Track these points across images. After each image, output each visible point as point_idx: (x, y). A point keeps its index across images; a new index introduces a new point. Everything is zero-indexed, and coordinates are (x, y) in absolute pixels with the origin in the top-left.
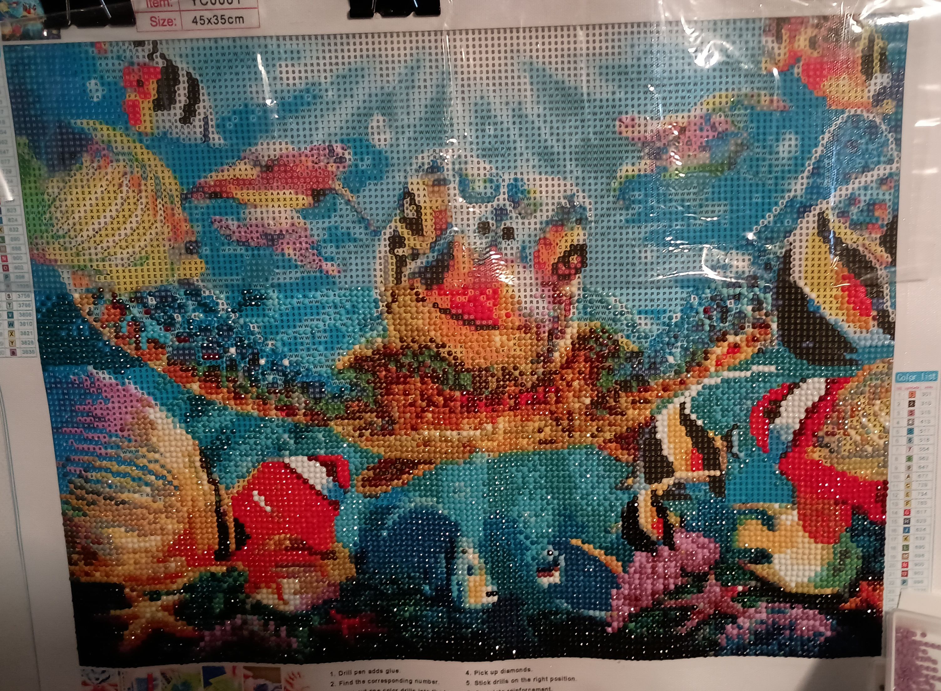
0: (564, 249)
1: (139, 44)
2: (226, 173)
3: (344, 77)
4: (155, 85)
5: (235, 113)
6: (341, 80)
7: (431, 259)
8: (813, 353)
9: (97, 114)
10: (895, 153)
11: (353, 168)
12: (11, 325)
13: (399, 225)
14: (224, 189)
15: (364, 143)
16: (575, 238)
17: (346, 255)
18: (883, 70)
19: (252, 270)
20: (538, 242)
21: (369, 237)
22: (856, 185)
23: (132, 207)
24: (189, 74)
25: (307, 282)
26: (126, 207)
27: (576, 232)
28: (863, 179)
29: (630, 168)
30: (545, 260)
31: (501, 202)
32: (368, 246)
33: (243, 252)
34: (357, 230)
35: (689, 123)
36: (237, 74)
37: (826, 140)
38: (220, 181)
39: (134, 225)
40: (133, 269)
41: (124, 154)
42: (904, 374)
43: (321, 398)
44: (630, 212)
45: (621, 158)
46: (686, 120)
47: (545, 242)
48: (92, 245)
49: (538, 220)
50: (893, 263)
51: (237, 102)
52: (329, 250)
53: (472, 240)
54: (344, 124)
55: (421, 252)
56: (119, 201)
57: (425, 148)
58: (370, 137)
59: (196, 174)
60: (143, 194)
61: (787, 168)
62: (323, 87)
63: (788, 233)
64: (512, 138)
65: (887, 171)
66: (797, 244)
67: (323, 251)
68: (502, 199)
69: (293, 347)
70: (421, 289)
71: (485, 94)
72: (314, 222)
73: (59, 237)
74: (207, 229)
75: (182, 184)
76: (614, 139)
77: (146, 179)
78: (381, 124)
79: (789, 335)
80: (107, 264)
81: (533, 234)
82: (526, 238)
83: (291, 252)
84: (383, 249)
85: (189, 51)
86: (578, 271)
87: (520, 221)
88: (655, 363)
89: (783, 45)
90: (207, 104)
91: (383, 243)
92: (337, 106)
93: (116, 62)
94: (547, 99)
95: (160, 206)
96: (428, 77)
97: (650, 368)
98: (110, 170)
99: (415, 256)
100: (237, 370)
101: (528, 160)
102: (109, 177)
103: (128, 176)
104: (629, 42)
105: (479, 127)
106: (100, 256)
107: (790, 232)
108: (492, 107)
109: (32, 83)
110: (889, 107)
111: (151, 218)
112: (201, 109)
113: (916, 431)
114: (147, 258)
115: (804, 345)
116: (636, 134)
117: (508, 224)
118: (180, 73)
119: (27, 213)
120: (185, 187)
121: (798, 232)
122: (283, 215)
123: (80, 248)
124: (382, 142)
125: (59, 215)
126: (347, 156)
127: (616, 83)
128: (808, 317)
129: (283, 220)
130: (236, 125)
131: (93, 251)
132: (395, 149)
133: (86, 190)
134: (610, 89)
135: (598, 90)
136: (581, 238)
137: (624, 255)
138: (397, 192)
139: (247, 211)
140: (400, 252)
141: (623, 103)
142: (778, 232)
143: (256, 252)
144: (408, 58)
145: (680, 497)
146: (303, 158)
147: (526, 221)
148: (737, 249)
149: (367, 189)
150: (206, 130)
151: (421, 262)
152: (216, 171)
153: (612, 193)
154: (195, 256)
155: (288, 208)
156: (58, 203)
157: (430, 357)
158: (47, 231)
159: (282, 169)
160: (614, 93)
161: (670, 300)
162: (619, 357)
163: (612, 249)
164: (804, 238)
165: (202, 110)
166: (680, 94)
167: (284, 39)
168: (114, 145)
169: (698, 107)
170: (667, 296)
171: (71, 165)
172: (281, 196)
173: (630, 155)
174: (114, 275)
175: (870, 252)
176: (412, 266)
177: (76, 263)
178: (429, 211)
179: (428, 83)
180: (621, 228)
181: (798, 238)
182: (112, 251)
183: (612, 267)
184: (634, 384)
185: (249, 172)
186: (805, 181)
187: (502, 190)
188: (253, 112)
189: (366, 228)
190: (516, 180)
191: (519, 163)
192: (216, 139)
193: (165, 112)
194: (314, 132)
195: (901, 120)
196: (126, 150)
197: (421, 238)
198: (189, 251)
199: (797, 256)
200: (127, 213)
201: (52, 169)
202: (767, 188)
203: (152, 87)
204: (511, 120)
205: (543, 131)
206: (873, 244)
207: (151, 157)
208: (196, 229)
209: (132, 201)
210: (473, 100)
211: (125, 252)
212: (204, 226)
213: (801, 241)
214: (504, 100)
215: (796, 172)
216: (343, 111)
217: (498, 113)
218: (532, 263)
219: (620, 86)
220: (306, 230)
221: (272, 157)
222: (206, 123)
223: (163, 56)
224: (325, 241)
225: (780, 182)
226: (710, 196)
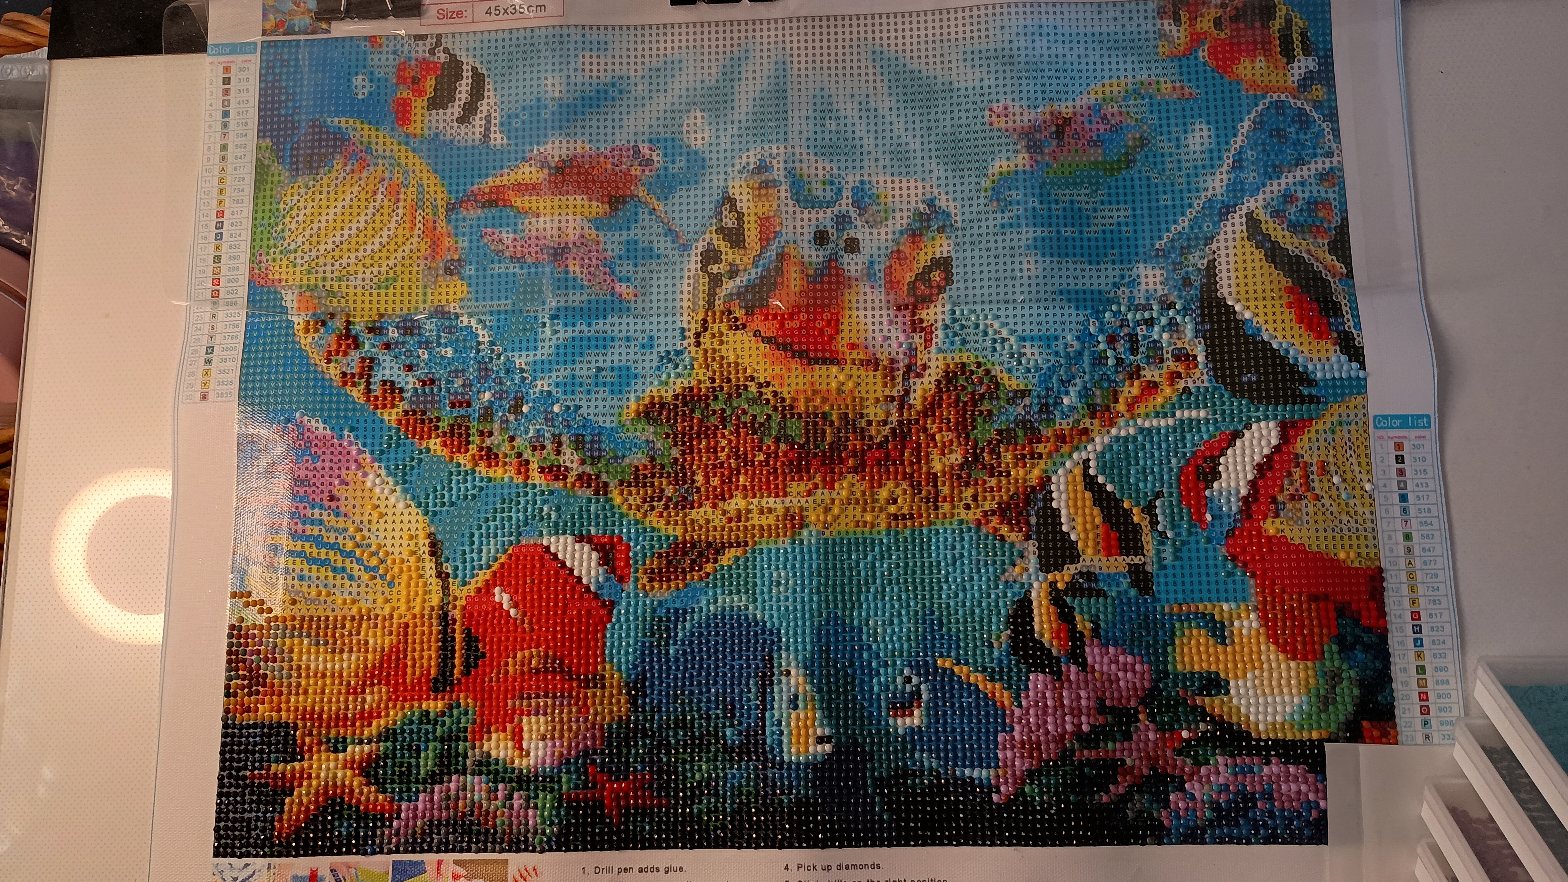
0: (923, 264)
1: (422, 37)
2: (505, 177)
3: (658, 70)
4: (433, 82)
5: (524, 108)
6: (654, 74)
7: (753, 276)
8: (1258, 390)
9: (359, 112)
10: (1334, 146)
11: (662, 172)
12: (208, 362)
13: (715, 236)
14: (501, 196)
15: (677, 143)
16: (938, 250)
17: (647, 275)
18: (1306, 52)
19: (525, 292)
20: (890, 256)
21: (676, 252)
22: (1291, 180)
23: (386, 218)
24: (474, 69)
25: (593, 306)
26: (378, 218)
27: (938, 242)
28: (1298, 173)
29: (1005, 163)
30: (899, 278)
31: (844, 208)
32: (674, 263)
33: (517, 270)
34: (662, 245)
35: (1075, 114)
36: (532, 66)
37: (1246, 128)
38: (497, 187)
39: (385, 240)
40: (375, 292)
41: (384, 158)
42: (1385, 417)
43: (599, 457)
44: (1007, 214)
45: (992, 153)
46: (1071, 110)
47: (897, 255)
48: (329, 260)
49: (890, 230)
50: (1350, 274)
51: (528, 97)
52: (625, 269)
53: (806, 252)
54: (654, 123)
55: (741, 268)
56: (371, 210)
57: (751, 145)
58: (685, 136)
59: (469, 180)
60: (401, 204)
61: (1199, 163)
62: (633, 80)
63: (1209, 240)
64: (858, 134)
65: (1327, 165)
66: (1223, 252)
67: (618, 269)
68: (845, 205)
69: (569, 389)
70: (739, 313)
71: (826, 85)
72: (609, 234)
73: (290, 252)
74: (475, 244)
75: (450, 192)
76: (984, 131)
77: (407, 186)
78: (699, 121)
79: (1223, 368)
80: (344, 284)
81: (883, 246)
82: (875, 252)
83: (577, 269)
84: (693, 266)
85: (478, 45)
86: (941, 289)
87: (867, 230)
88: (1047, 405)
89: (1182, 29)
90: (492, 101)
91: (693, 258)
92: (647, 102)
93: (391, 57)
94: (900, 90)
95: (419, 218)
96: (757, 68)
97: (1040, 411)
98: (365, 174)
99: (733, 273)
100: (492, 421)
101: (877, 160)
102: (362, 183)
103: (386, 183)
104: (998, 24)
105: (818, 121)
106: (336, 274)
107: (1212, 238)
108: (834, 99)
109: (287, 80)
110: (1319, 92)
111: (407, 233)
112: (483, 107)
113: (1411, 497)
114: (395, 280)
115: (1245, 379)
116: (1010, 124)
117: (852, 234)
118: (465, 67)
119: (254, 226)
120: (453, 195)
121: (1222, 237)
122: (571, 225)
123: (313, 264)
124: (699, 142)
125: (293, 226)
126: (655, 158)
127: (985, 69)
128: (1247, 343)
129: (570, 231)
130: (524, 122)
131: (329, 268)
132: (714, 148)
133: (332, 196)
134: (978, 75)
135: (962, 77)
136: (945, 249)
137: (1001, 267)
138: (715, 198)
139: (527, 221)
140: (715, 269)
141: (993, 90)
142: (1197, 238)
143: (533, 270)
144: (735, 48)
145: (1090, 593)
146: (602, 159)
147: (875, 231)
148: (1145, 262)
149: (677, 195)
150: (487, 129)
151: (740, 280)
152: (495, 176)
153: (983, 194)
154: (455, 278)
155: (579, 217)
156: (294, 212)
157: (748, 400)
158: (275, 246)
159: (575, 170)
160: (981, 80)
161: (1063, 323)
162: (998, 398)
163: (985, 261)
164: (1231, 244)
165: (485, 108)
166: (1062, 81)
167: (591, 28)
168: (374, 147)
169: (1085, 96)
170: (1058, 318)
171: (318, 167)
172: (571, 203)
173: (1004, 148)
174: (351, 299)
175: (1317, 260)
176: (729, 286)
177: (305, 282)
178: (753, 218)
179: (758, 75)
180: (995, 234)
181: (1222, 244)
182: (352, 269)
183: (986, 283)
184: (1020, 433)
185: (534, 176)
186: (1225, 176)
187: (845, 194)
188: (546, 107)
189: (673, 242)
190: (862, 182)
191: (865, 164)
192: (498, 138)
193: (441, 111)
194: (617, 131)
195: (1336, 108)
196: (387, 153)
197: (742, 252)
198: (448, 272)
199: (1224, 267)
200: (378, 225)
201: (295, 171)
202: (1177, 188)
203: (430, 83)
204: (856, 114)
205: (895, 127)
206: (1320, 251)
207: (417, 161)
208: (460, 245)
209: (386, 211)
210: (811, 92)
211: (368, 271)
212: (471, 241)
213: (1227, 248)
214: (849, 91)
215: (1212, 166)
216: (654, 108)
217: (841, 106)
218: (882, 282)
219: (989, 72)
220: (598, 243)
221: (564, 157)
222: (489, 122)
223: (446, 51)
224: (620, 258)
225: (1193, 179)
226: (1106, 198)
